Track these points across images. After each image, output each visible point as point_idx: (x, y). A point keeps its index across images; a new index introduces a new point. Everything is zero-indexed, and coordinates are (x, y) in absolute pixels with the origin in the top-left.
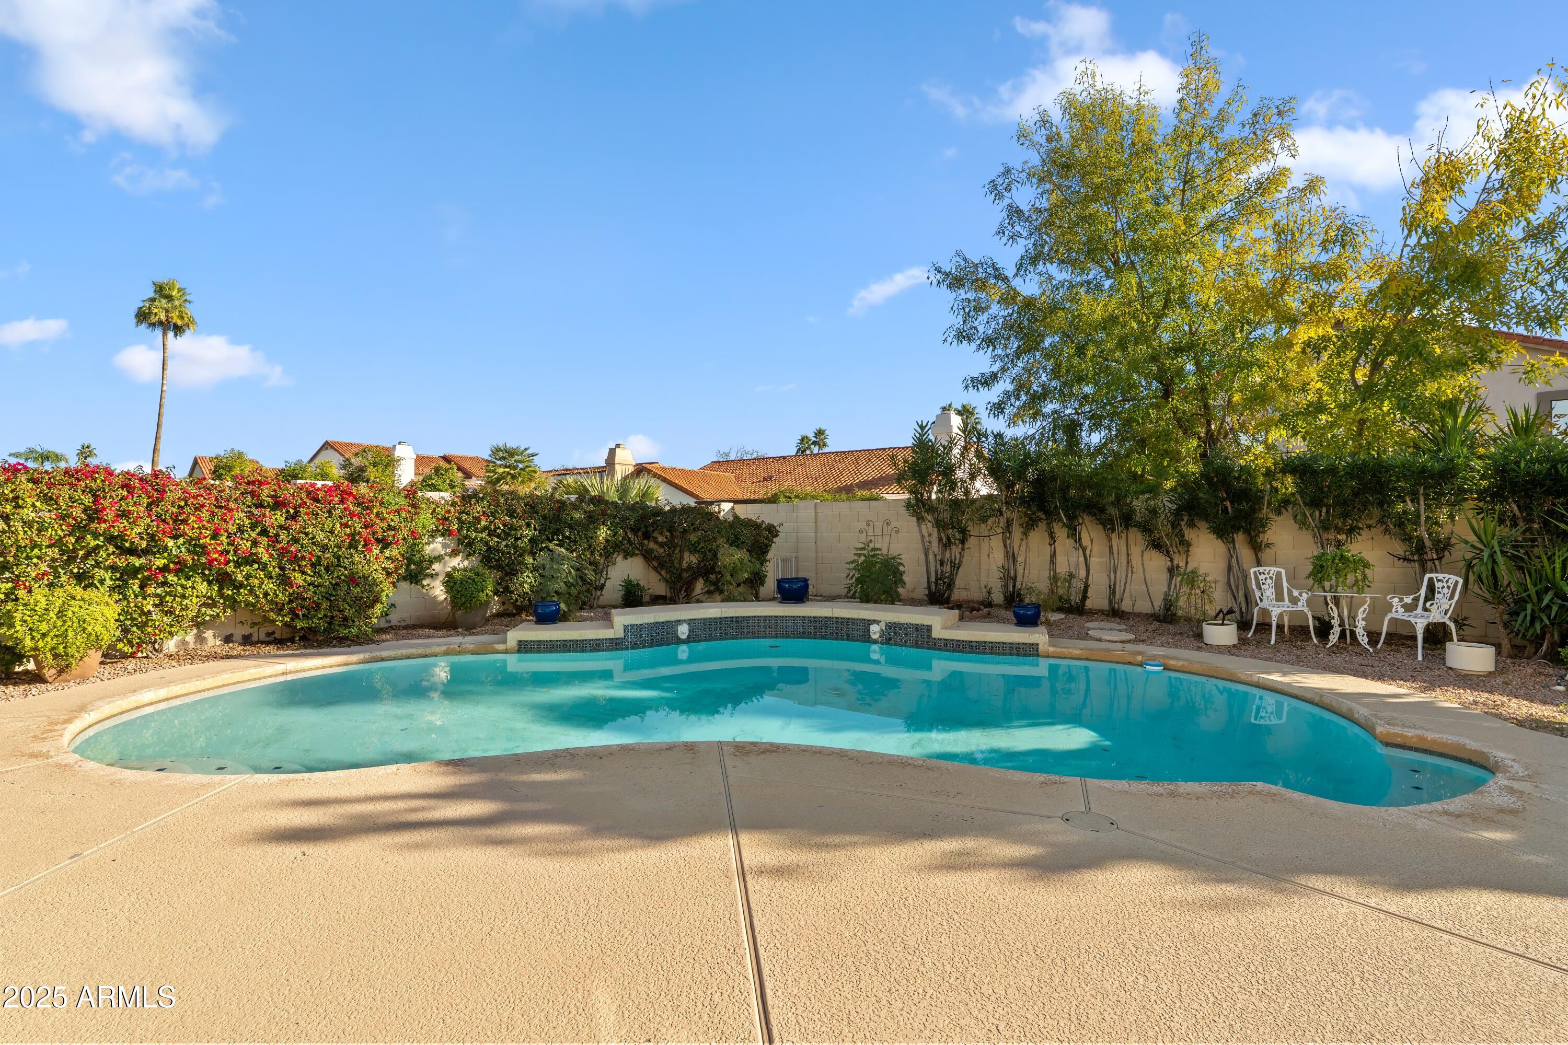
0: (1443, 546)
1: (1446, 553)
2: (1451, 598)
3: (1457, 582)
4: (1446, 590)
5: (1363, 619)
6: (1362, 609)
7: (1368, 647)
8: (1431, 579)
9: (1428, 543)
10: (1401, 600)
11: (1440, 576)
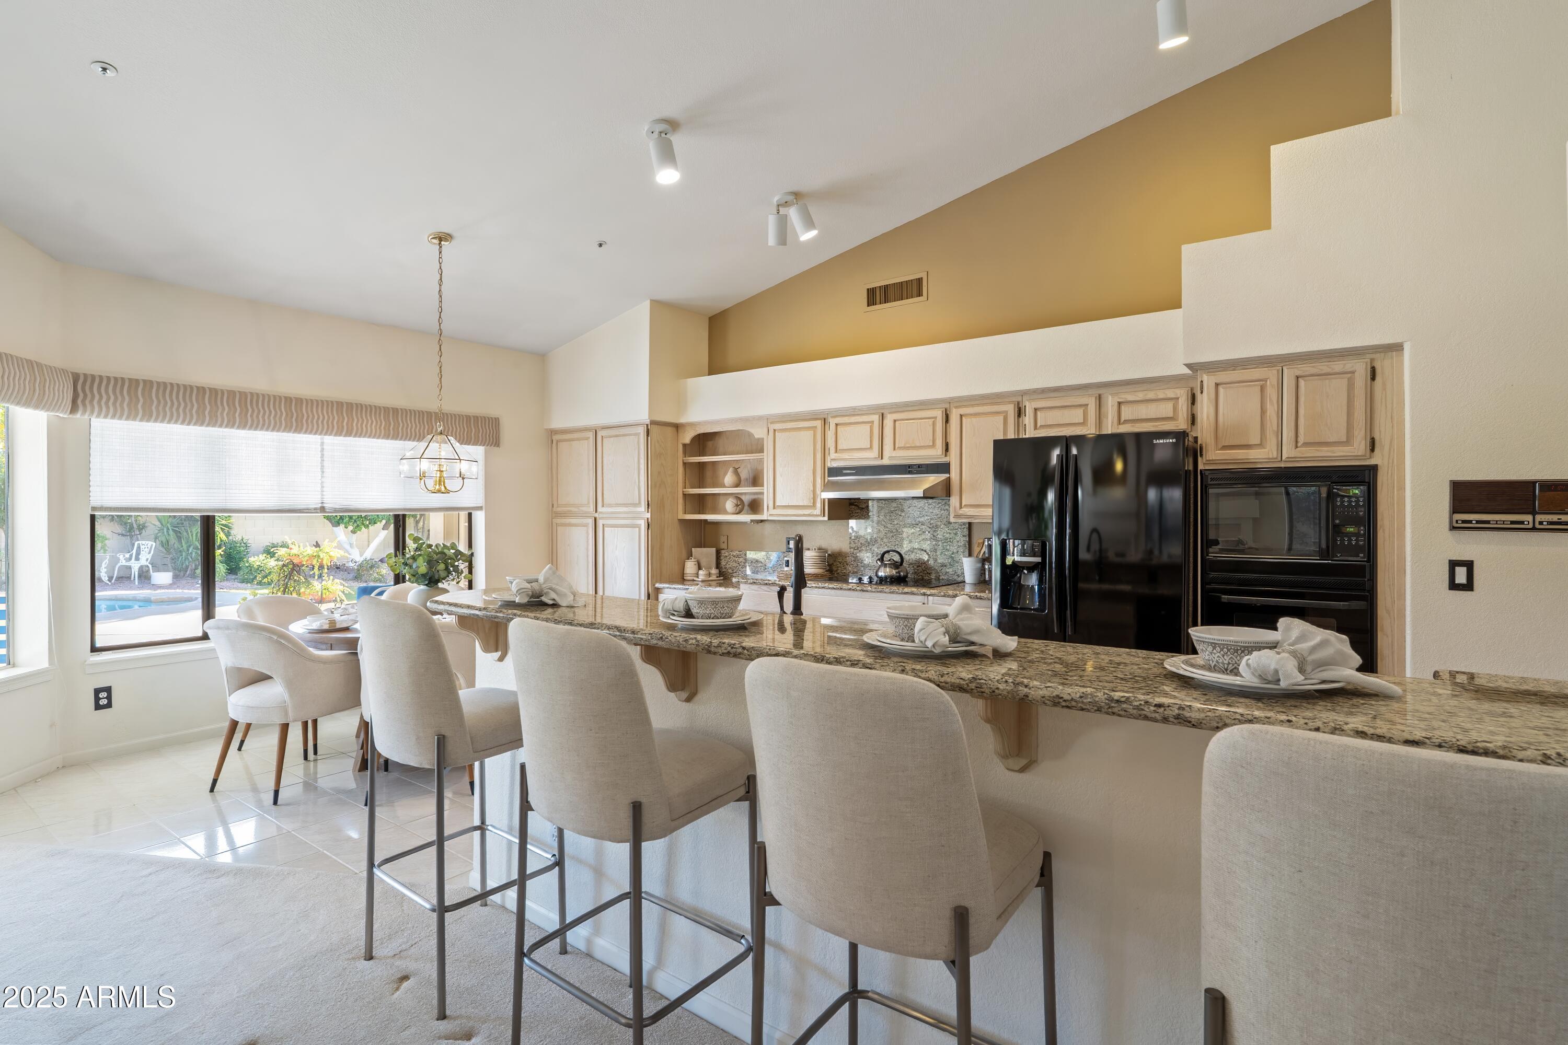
0: (142, 527)
1: (143, 531)
2: (149, 553)
3: (152, 545)
4: (146, 549)
5: (105, 568)
6: (105, 562)
7: (108, 582)
8: (139, 544)
9: (135, 526)
10: (124, 556)
11: (144, 542)
